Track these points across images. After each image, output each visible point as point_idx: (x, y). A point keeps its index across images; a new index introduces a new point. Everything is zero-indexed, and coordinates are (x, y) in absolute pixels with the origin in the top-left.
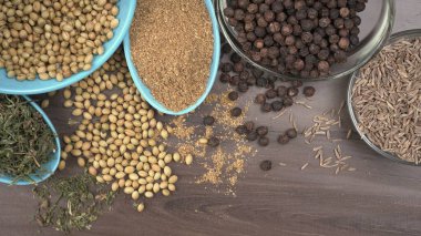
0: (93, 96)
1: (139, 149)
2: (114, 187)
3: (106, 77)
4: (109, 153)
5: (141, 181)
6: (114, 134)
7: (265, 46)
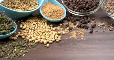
0: (30, 25)
1: (45, 32)
2: (36, 41)
3: (34, 22)
4: (34, 34)
5: (47, 38)
6: (36, 30)
7: (77, 7)
